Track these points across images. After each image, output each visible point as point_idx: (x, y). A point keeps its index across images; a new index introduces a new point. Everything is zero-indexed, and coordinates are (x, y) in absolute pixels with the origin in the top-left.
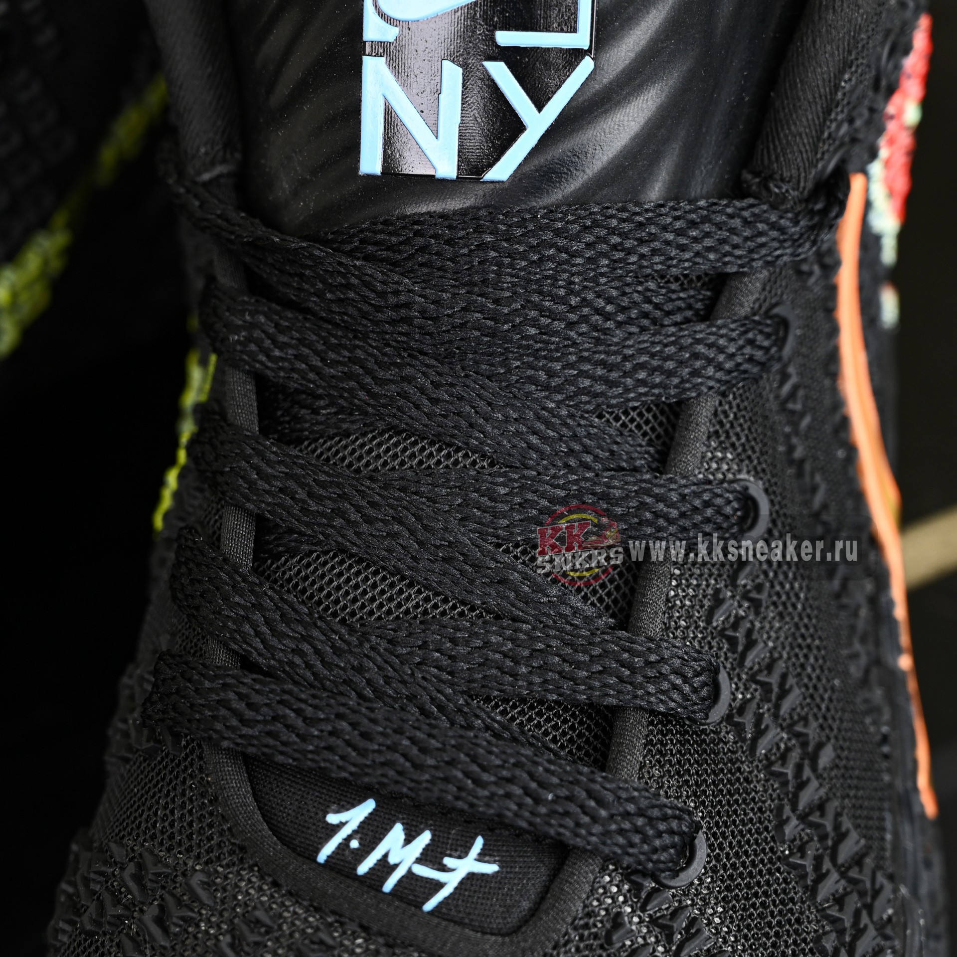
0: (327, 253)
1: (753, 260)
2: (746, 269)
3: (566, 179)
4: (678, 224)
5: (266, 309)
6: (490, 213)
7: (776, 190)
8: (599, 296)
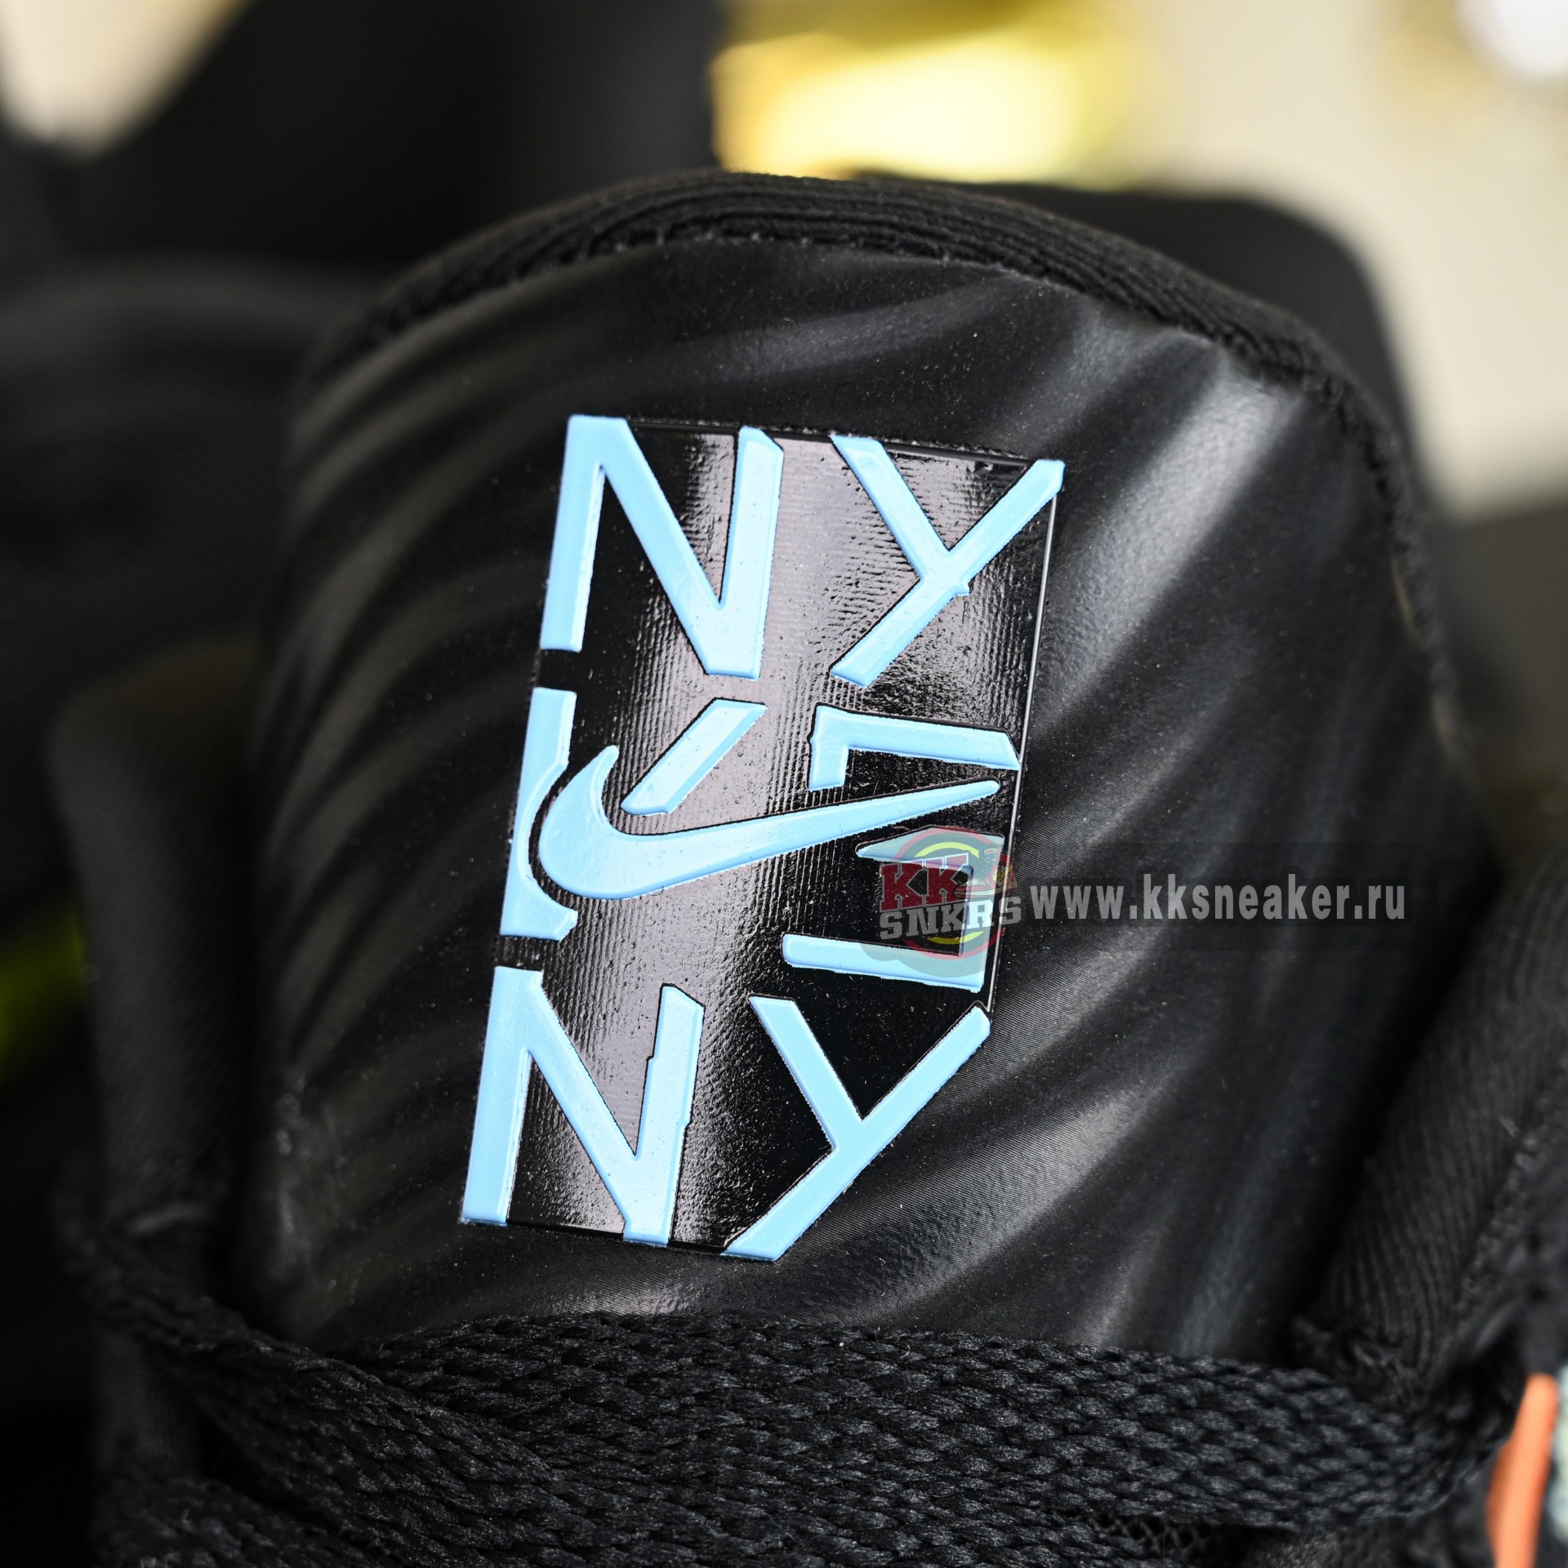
0: (369, 1384)
1: (1309, 1505)
2: (1289, 1525)
3: (910, 1272)
4: (1151, 1403)
5: (228, 1507)
6: (735, 1326)
7: (1369, 1361)
8: (960, 1542)
